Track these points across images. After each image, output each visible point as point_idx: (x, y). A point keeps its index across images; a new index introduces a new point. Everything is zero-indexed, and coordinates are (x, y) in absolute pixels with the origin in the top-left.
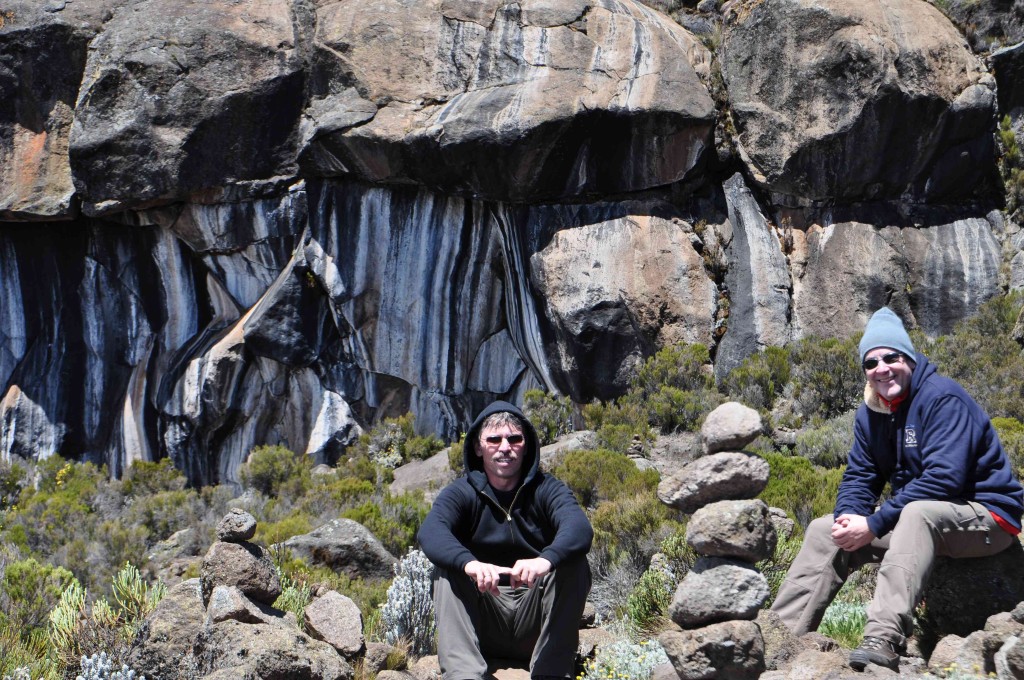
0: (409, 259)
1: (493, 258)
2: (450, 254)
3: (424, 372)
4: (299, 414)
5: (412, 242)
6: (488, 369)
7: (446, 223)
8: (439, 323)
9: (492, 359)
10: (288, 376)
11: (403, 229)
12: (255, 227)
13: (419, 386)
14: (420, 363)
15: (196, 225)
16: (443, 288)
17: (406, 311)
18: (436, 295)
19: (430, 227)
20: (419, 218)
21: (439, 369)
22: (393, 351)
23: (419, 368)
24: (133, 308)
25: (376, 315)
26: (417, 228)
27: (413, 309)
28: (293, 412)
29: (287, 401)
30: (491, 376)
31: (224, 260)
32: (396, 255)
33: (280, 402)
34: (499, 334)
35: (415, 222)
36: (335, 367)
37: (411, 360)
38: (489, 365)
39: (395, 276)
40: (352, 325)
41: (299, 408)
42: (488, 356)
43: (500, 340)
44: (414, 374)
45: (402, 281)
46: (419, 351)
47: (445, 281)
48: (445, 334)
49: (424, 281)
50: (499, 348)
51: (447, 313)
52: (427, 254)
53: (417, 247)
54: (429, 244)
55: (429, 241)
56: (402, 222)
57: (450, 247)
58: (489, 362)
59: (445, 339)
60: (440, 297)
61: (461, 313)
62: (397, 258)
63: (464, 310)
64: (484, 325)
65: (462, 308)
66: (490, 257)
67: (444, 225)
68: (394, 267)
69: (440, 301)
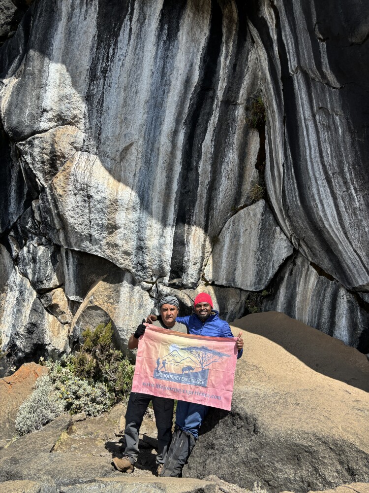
0: (124, 79)
1: (248, 100)
2: (187, 82)
3: (140, 249)
5: (130, 56)
6: (236, 255)
7: (183, 36)
8: (165, 180)
9: (242, 241)
11: (117, 35)
14: (134, 237)
16: (175, 133)
17: (118, 158)
18: (164, 140)
19: (159, 37)
20: (142, 22)
21: (160, 246)
26: (139, 36)
27: (128, 156)
30: (239, 265)
32: (105, 71)
34: (253, 206)
35: (135, 26)
38: (237, 249)
39: (101, 102)
40: (40, 176)
42: (236, 236)
43: (255, 215)
44: (126, 253)
45: (112, 113)
46: (133, 218)
47: (178, 121)
48: (174, 196)
49: (145, 116)
50: (253, 225)
51: (178, 168)
52: (152, 76)
53: (138, 64)
54: (155, 62)
55: (155, 58)
56: (116, 25)
57: (187, 71)
58: (237, 245)
59: (173, 203)
60: (170, 144)
61: (200, 171)
62: (105, 77)
63: (204, 167)
64: (232, 192)
65: (201, 165)
66: (245, 97)
67: (180, 38)
68: (101, 89)
69: (169, 150)
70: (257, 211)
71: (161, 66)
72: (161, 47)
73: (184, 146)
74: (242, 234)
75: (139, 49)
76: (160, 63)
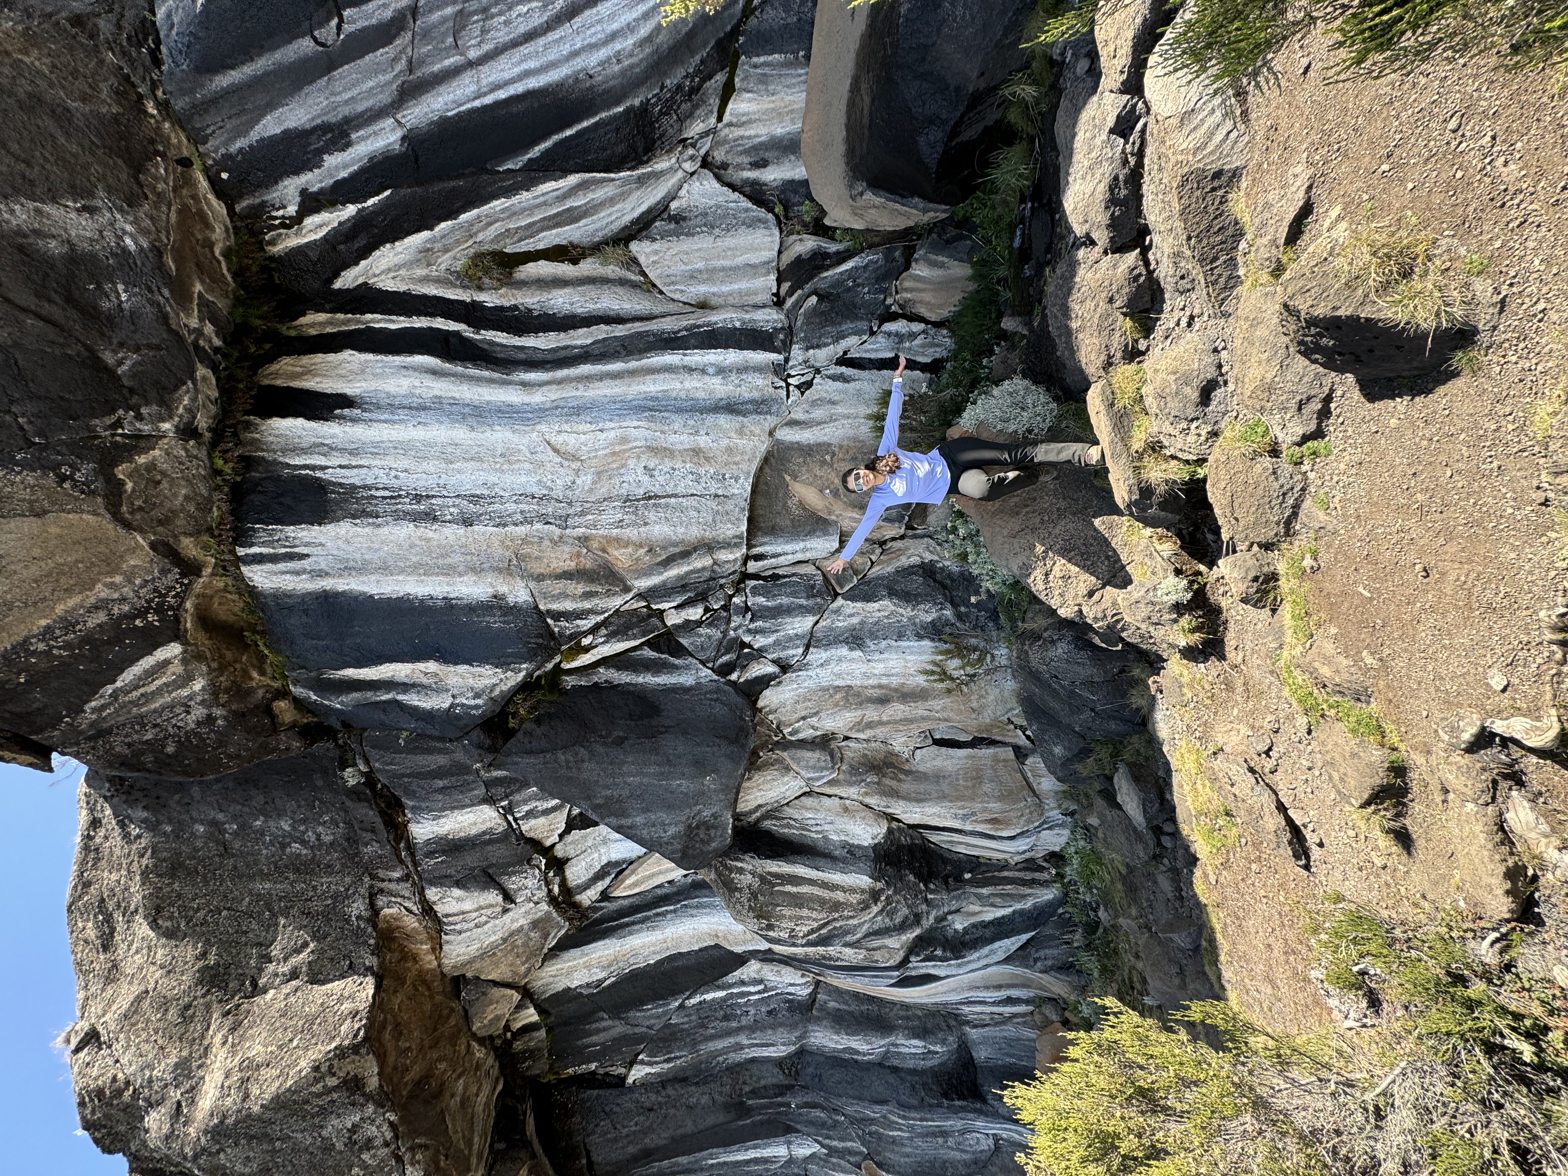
0: (430, 466)
1: (464, 287)
2: (435, 372)
3: (731, 408)
4: (872, 713)
5: (389, 462)
6: (723, 269)
8: (608, 382)
9: (700, 265)
10: (785, 745)
11: (354, 487)
12: (474, 832)
13: (770, 421)
14: (710, 419)
15: (494, 946)
16: (524, 384)
17: (575, 465)
18: (537, 398)
19: (354, 420)
20: (330, 449)
21: (722, 371)
22: (680, 490)
23: (724, 420)
24: (709, 997)
25: (584, 540)
26: (353, 453)
28: (870, 725)
29: (847, 738)
30: (740, 260)
31: (576, 873)
32: (418, 498)
33: (848, 754)
34: (642, 260)
35: (336, 460)
36: (747, 639)
37: (703, 441)
38: (714, 270)
39: (475, 499)
40: (617, 602)
41: (859, 713)
44: (741, 432)
45: (492, 478)
46: (678, 421)
47: (505, 383)
48: (633, 364)
49: (497, 428)
50: (672, 252)
51: (586, 369)
52: (425, 424)
53: (403, 448)
54: (401, 421)
55: (394, 422)
56: (333, 492)
57: (416, 374)
58: (707, 270)
59: (644, 362)
60: (545, 388)
61: (589, 341)
62: (428, 496)
63: (581, 338)
64: (620, 290)
65: (579, 342)
66: (460, 291)
67: (358, 391)
68: (450, 502)
69: (554, 387)
70: (648, 250)
71: (406, 411)
72: (374, 416)
73: (548, 370)
74: (689, 267)
75: (378, 449)
76: (402, 414)
